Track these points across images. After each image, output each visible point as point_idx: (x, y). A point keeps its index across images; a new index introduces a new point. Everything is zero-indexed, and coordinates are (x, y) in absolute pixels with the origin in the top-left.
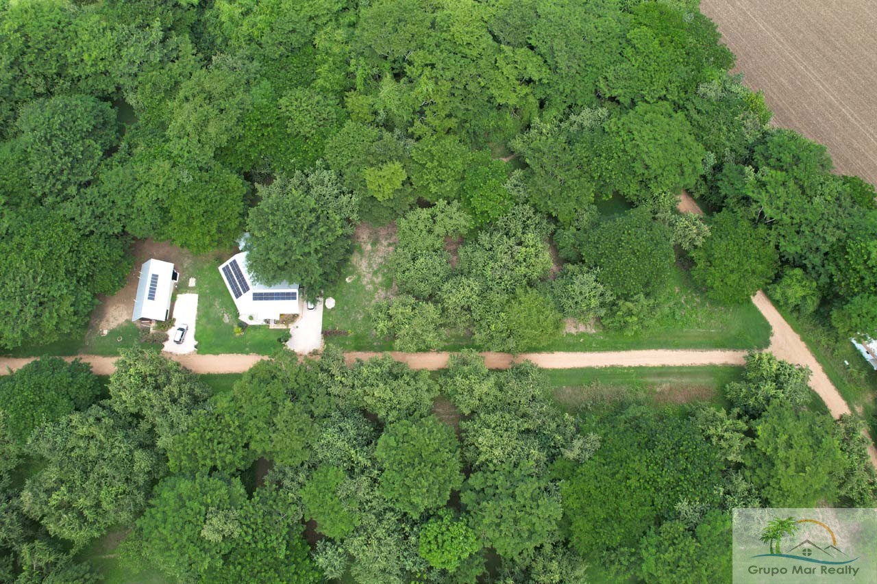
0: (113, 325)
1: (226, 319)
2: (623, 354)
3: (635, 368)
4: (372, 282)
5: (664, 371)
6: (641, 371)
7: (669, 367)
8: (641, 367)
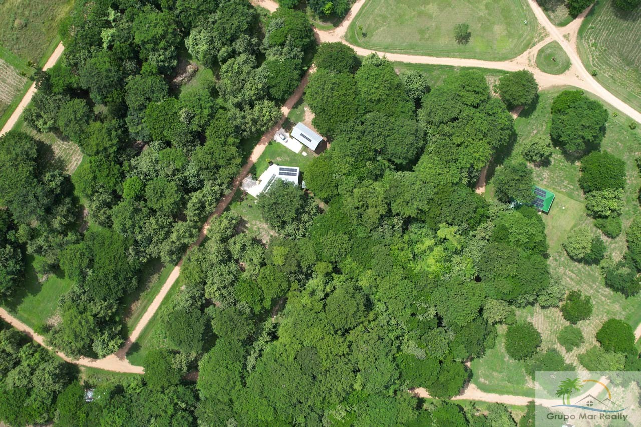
0: (307, 113)
1: (278, 159)
2: (161, 300)
3: (153, 300)
4: (255, 225)
5: (145, 309)
6: (150, 301)
7: (145, 313)
8: (152, 302)
